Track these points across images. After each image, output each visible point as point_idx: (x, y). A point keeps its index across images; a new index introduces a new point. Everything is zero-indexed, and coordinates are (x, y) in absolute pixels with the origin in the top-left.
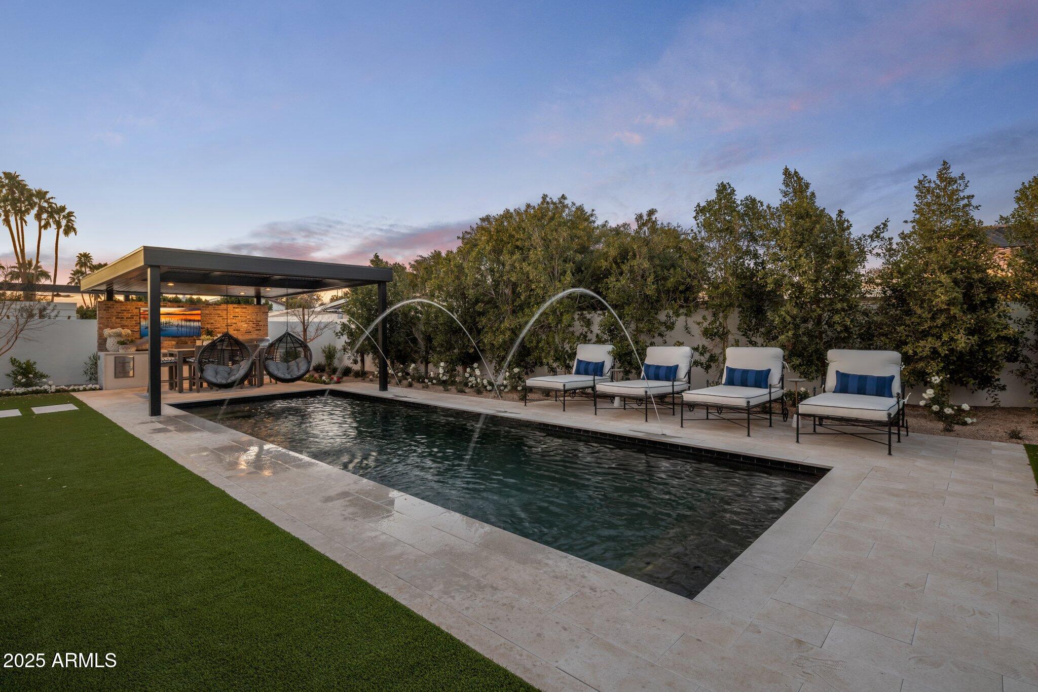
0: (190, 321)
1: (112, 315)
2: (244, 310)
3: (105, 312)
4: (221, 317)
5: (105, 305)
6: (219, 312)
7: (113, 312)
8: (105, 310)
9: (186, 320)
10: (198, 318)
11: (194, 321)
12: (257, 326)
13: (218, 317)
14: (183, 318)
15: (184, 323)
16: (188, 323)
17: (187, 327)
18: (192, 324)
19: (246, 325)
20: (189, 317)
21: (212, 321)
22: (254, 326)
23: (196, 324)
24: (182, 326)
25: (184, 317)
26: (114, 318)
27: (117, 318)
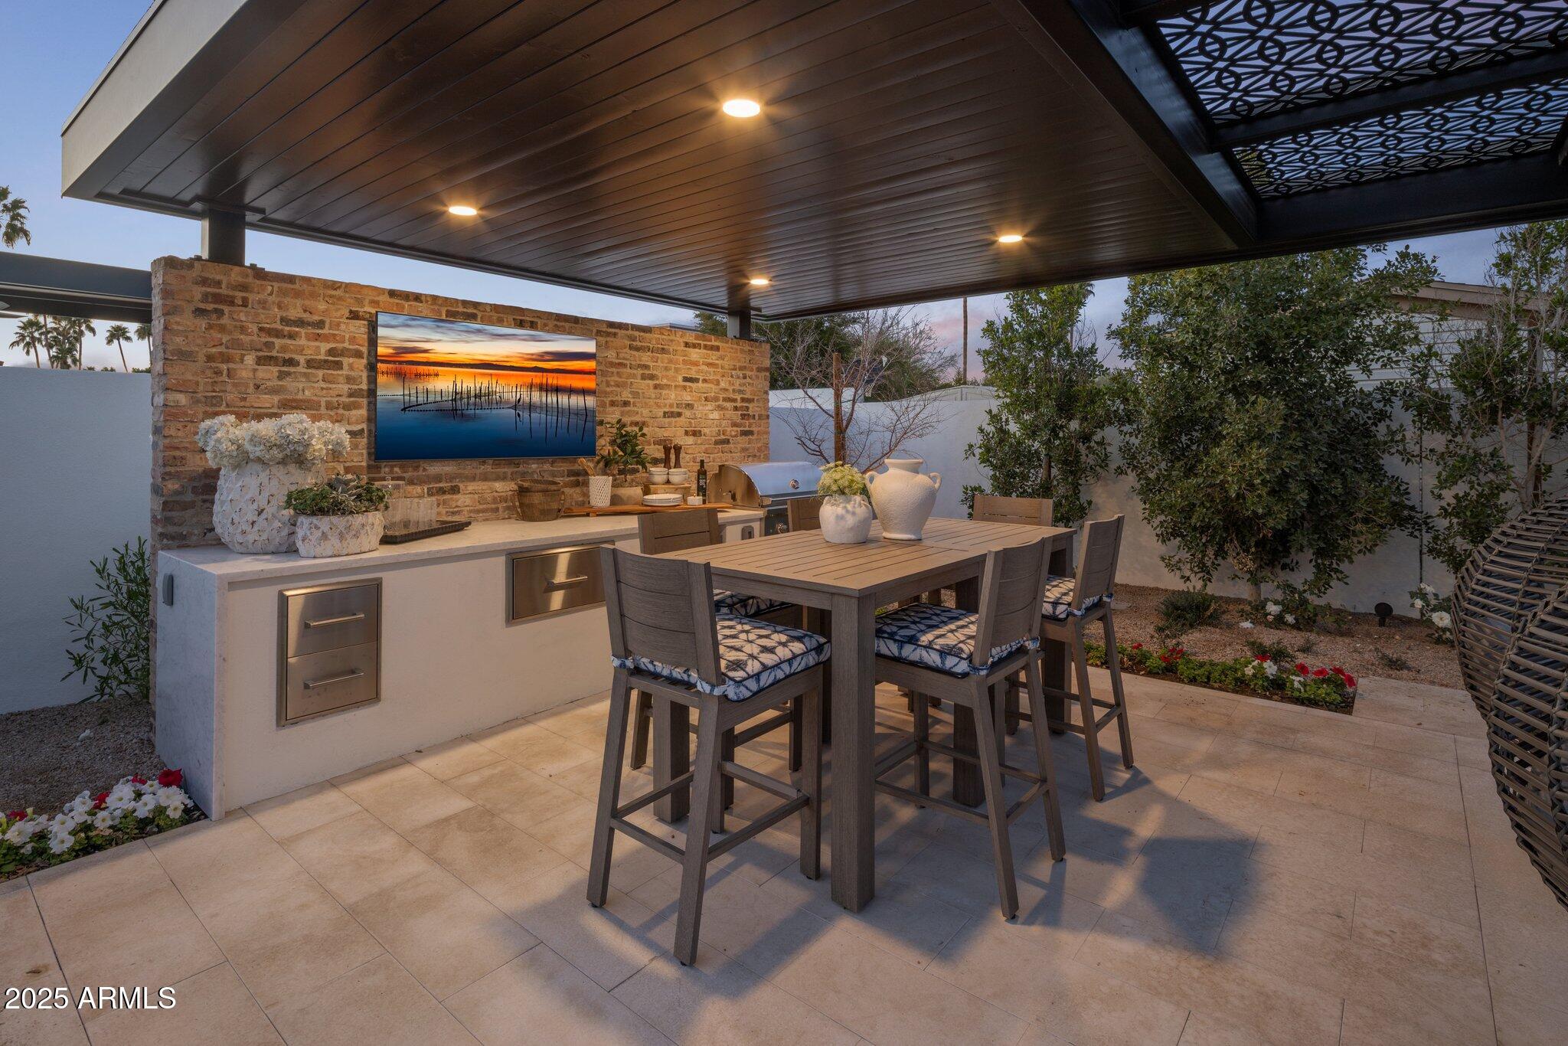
0: (557, 390)
1: (237, 344)
2: (713, 357)
3: (202, 323)
4: (652, 377)
5: (204, 282)
6: (646, 358)
7: (243, 329)
8: (199, 312)
9: (545, 389)
10: (589, 383)
11: (571, 391)
12: (743, 416)
13: (644, 377)
14: (537, 381)
15: (536, 397)
16: (552, 399)
17: (547, 408)
18: (564, 400)
19: (716, 415)
20: (553, 380)
21: (626, 395)
22: (736, 416)
23: (577, 401)
24: (531, 407)
25: (538, 378)
26: (250, 359)
27: (260, 361)
